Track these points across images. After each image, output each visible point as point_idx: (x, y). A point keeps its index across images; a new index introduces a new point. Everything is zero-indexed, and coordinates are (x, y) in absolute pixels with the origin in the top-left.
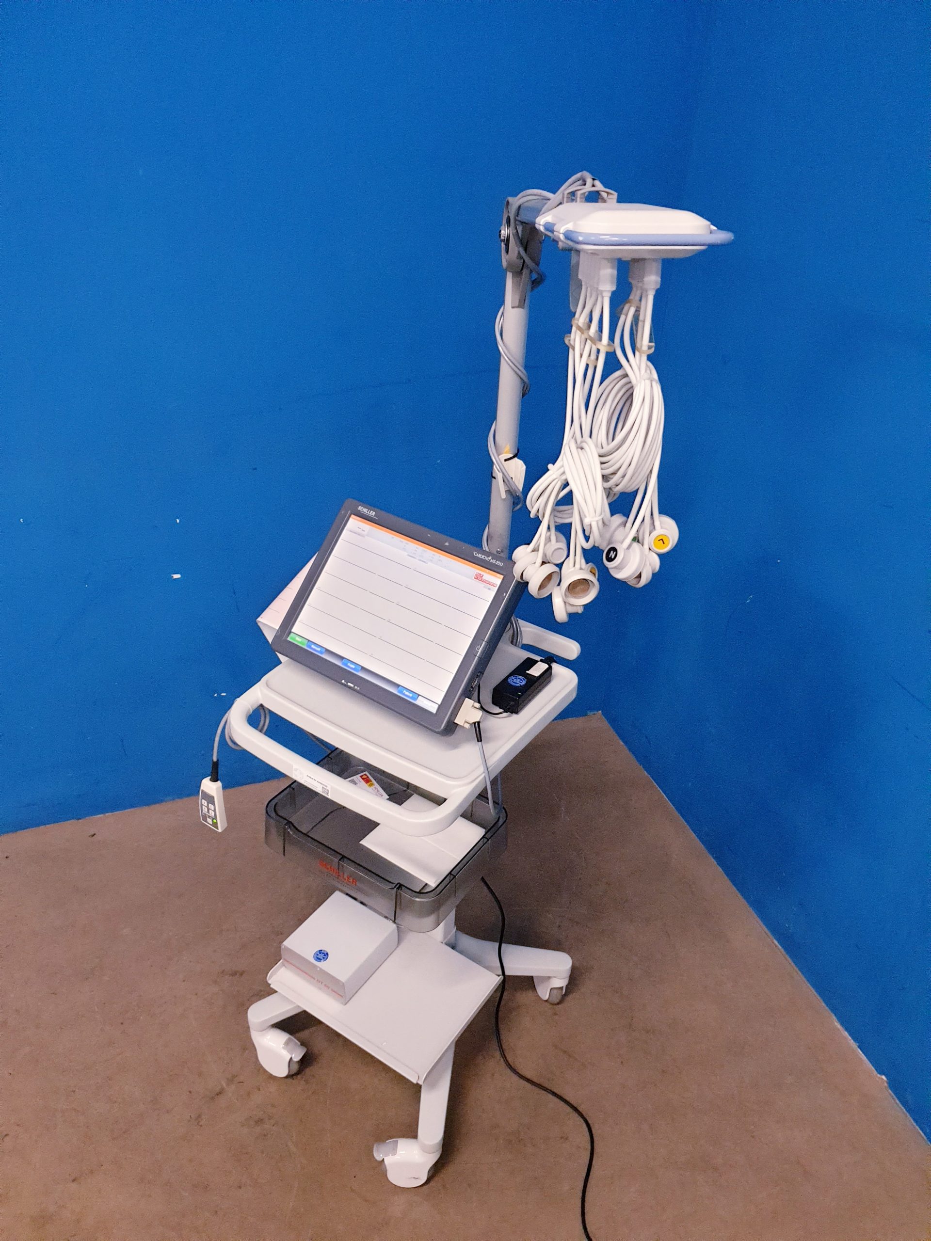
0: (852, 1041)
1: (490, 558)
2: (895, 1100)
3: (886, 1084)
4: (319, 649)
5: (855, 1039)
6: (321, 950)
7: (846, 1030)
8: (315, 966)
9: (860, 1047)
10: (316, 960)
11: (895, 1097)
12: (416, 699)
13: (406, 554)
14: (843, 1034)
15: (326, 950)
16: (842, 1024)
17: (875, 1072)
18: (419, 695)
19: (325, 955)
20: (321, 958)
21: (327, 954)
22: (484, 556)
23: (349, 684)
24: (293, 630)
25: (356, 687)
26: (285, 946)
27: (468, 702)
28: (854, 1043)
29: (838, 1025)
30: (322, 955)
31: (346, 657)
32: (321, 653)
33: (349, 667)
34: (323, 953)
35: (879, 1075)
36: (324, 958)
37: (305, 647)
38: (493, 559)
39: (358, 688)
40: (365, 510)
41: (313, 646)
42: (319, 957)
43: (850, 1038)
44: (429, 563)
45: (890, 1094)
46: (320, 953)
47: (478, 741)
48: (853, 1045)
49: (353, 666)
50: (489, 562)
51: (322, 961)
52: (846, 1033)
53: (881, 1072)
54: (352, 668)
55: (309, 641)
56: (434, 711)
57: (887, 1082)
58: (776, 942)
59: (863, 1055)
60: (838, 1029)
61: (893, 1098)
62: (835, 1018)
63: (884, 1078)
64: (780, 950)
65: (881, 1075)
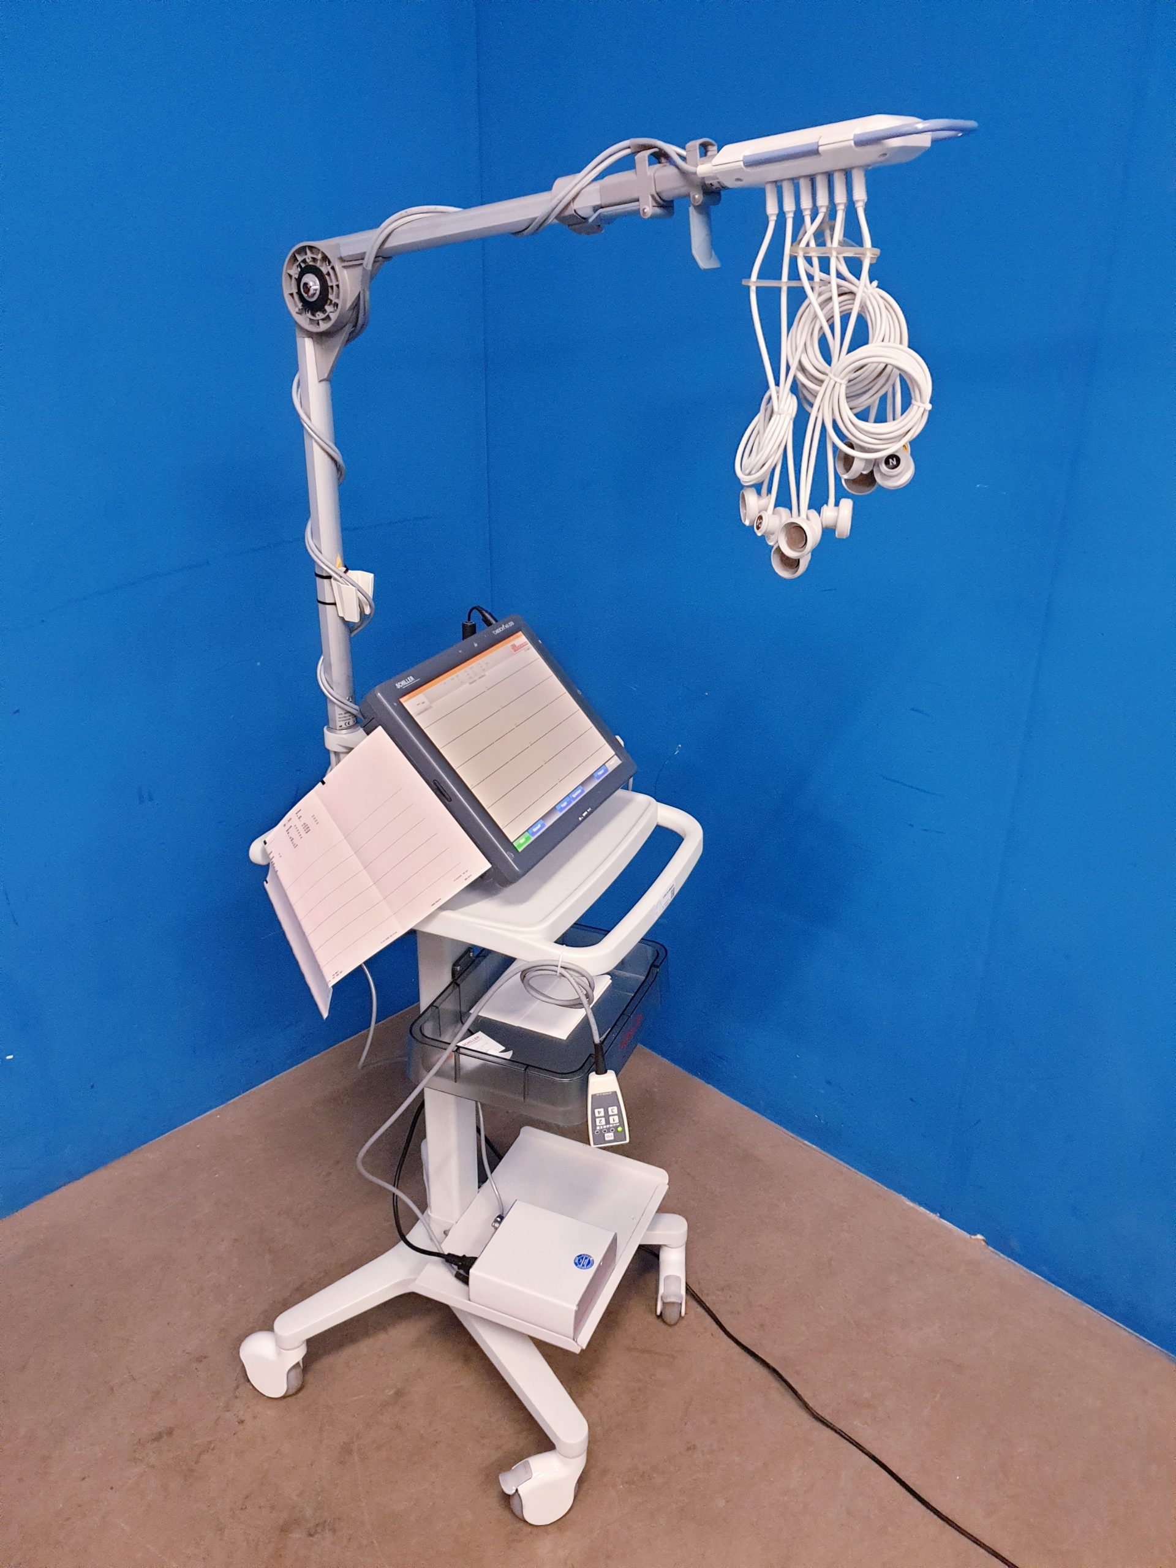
0: (932, 1214)
3: (983, 1243)
4: (539, 826)
5: (933, 1210)
7: (920, 1204)
9: (941, 1217)
12: (606, 770)
13: (468, 684)
14: (919, 1210)
16: (913, 1200)
17: (968, 1236)
18: (604, 764)
23: (584, 815)
24: (512, 841)
28: (934, 1215)
29: (911, 1204)
31: (555, 804)
32: (543, 826)
33: (565, 807)
35: (973, 1237)
37: (533, 839)
40: (403, 683)
41: (535, 830)
43: (928, 1212)
44: (486, 673)
45: (993, 1252)
48: (934, 1217)
49: (565, 804)
52: (922, 1208)
53: (973, 1232)
54: (567, 806)
55: (527, 831)
56: (620, 762)
57: (984, 1240)
58: (806, 1142)
59: (948, 1223)
60: (913, 1208)
61: (996, 1254)
62: (903, 1197)
63: (979, 1237)
64: (814, 1150)
65: (975, 1235)
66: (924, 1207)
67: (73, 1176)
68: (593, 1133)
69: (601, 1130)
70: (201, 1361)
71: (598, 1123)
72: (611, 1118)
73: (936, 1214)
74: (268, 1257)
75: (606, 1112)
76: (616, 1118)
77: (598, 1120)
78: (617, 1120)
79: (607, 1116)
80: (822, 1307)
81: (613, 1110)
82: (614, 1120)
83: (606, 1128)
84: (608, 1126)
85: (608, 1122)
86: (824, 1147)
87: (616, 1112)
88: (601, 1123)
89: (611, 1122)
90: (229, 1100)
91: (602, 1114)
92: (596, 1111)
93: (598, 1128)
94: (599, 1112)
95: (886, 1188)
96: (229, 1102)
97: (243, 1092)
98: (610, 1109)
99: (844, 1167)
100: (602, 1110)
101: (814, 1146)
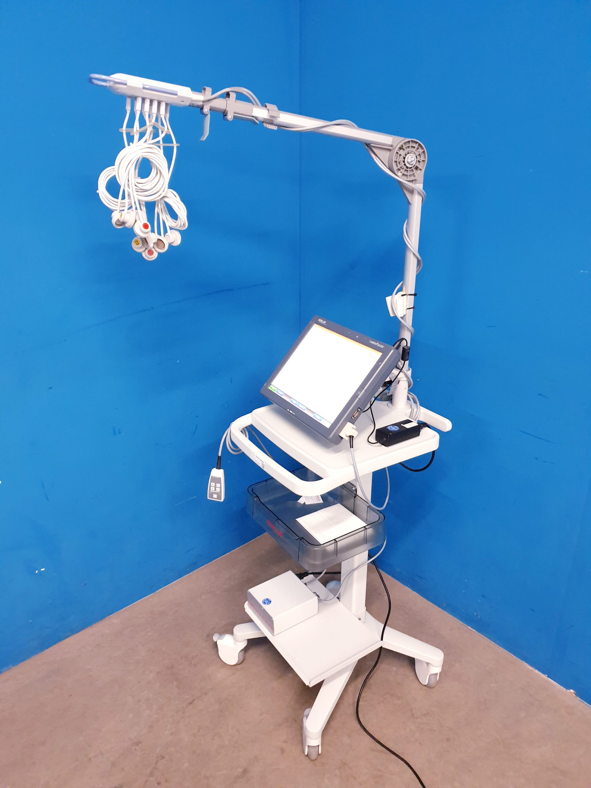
0: (543, 674)
1: (378, 343)
2: (584, 703)
3: (574, 695)
4: (282, 394)
5: (543, 672)
6: (268, 599)
7: (536, 668)
8: (261, 606)
9: (548, 677)
10: (263, 603)
11: (584, 701)
12: (321, 420)
14: (535, 672)
15: (270, 599)
16: (532, 665)
17: (565, 690)
19: (269, 602)
20: (266, 603)
21: (271, 602)
22: (374, 343)
23: (291, 411)
25: (293, 413)
26: (249, 592)
27: (349, 425)
28: (544, 675)
29: (531, 668)
30: (268, 601)
34: (269, 601)
35: (568, 691)
36: (268, 603)
38: (379, 344)
39: (294, 414)
42: (265, 602)
43: (541, 673)
45: (580, 700)
46: (267, 600)
47: (351, 448)
48: (544, 677)
49: (295, 403)
50: (376, 346)
51: (266, 604)
52: (537, 671)
53: (568, 687)
55: (279, 389)
56: (329, 427)
57: (574, 693)
58: (469, 627)
59: (553, 681)
60: (531, 670)
61: (582, 702)
62: (526, 663)
63: (572, 691)
64: (473, 632)
65: (569, 690)
66: (538, 670)
67: (74, 631)
68: (209, 492)
69: (212, 492)
70: (138, 745)
71: (211, 489)
72: (217, 488)
73: (545, 675)
74: (175, 683)
75: (215, 485)
76: (219, 489)
77: (212, 487)
78: (219, 490)
79: (215, 487)
80: (482, 730)
81: (218, 485)
82: (218, 490)
83: (214, 492)
84: (215, 491)
85: (215, 490)
86: (479, 630)
87: (219, 486)
88: (213, 489)
89: (217, 490)
90: (156, 590)
91: (214, 485)
92: (212, 483)
93: (211, 491)
94: (213, 484)
95: (515, 657)
96: (156, 592)
97: (164, 587)
98: (217, 484)
99: (492, 644)
100: (214, 484)
101: (474, 630)
